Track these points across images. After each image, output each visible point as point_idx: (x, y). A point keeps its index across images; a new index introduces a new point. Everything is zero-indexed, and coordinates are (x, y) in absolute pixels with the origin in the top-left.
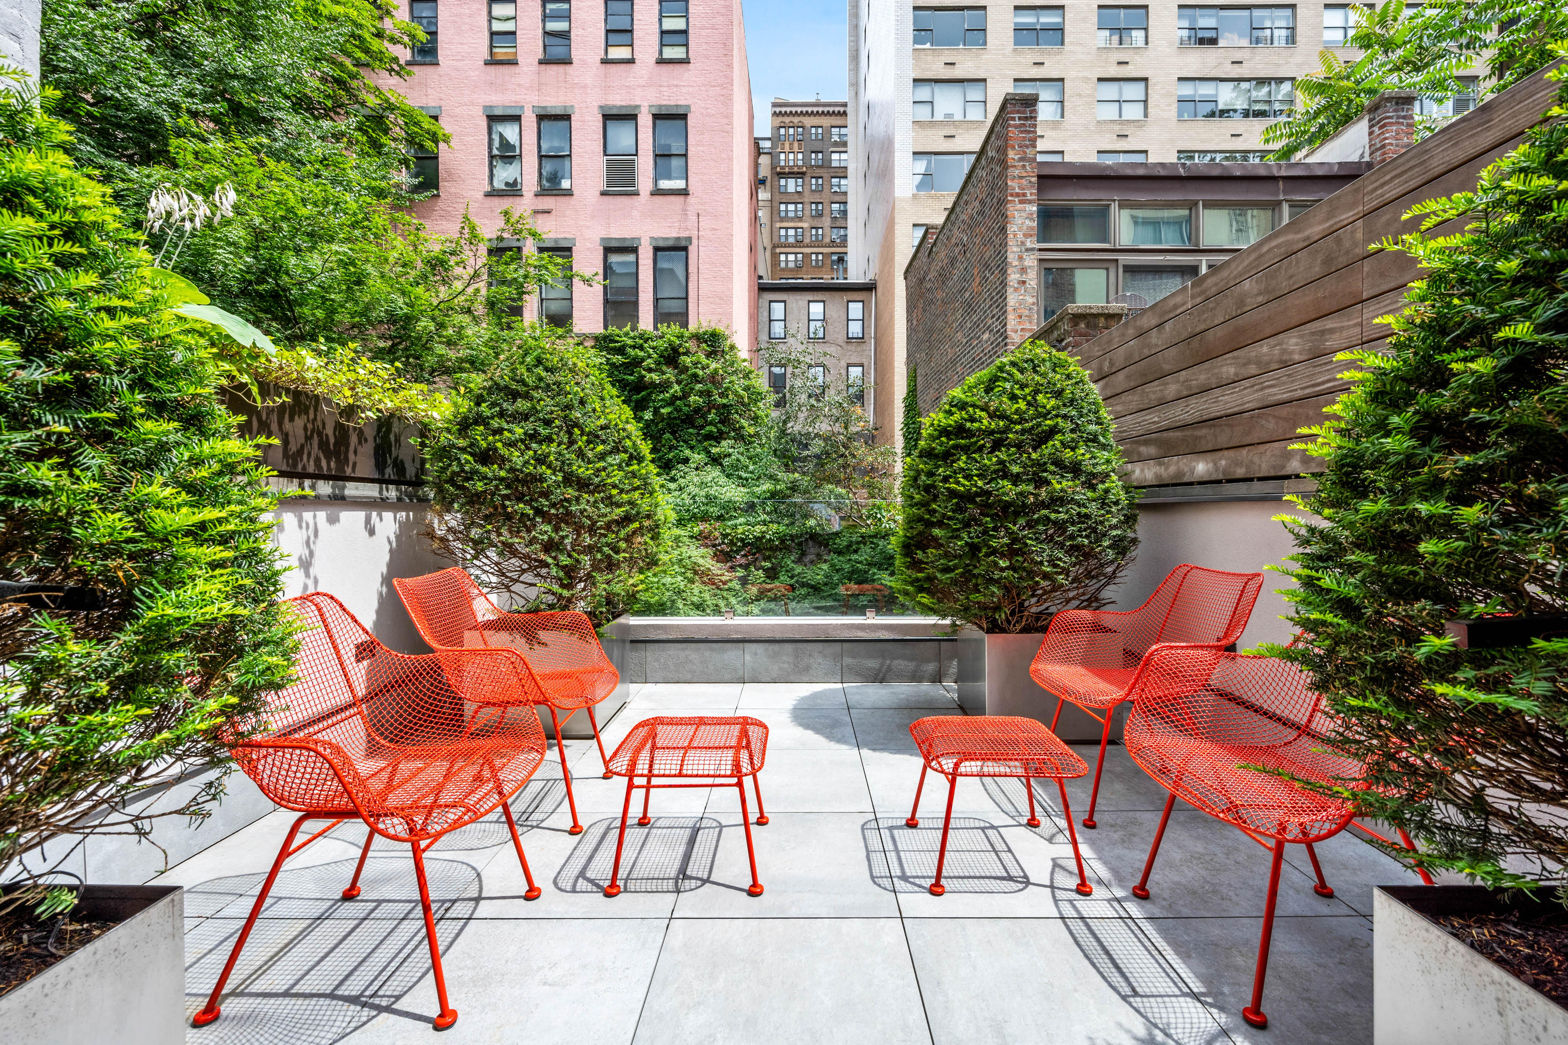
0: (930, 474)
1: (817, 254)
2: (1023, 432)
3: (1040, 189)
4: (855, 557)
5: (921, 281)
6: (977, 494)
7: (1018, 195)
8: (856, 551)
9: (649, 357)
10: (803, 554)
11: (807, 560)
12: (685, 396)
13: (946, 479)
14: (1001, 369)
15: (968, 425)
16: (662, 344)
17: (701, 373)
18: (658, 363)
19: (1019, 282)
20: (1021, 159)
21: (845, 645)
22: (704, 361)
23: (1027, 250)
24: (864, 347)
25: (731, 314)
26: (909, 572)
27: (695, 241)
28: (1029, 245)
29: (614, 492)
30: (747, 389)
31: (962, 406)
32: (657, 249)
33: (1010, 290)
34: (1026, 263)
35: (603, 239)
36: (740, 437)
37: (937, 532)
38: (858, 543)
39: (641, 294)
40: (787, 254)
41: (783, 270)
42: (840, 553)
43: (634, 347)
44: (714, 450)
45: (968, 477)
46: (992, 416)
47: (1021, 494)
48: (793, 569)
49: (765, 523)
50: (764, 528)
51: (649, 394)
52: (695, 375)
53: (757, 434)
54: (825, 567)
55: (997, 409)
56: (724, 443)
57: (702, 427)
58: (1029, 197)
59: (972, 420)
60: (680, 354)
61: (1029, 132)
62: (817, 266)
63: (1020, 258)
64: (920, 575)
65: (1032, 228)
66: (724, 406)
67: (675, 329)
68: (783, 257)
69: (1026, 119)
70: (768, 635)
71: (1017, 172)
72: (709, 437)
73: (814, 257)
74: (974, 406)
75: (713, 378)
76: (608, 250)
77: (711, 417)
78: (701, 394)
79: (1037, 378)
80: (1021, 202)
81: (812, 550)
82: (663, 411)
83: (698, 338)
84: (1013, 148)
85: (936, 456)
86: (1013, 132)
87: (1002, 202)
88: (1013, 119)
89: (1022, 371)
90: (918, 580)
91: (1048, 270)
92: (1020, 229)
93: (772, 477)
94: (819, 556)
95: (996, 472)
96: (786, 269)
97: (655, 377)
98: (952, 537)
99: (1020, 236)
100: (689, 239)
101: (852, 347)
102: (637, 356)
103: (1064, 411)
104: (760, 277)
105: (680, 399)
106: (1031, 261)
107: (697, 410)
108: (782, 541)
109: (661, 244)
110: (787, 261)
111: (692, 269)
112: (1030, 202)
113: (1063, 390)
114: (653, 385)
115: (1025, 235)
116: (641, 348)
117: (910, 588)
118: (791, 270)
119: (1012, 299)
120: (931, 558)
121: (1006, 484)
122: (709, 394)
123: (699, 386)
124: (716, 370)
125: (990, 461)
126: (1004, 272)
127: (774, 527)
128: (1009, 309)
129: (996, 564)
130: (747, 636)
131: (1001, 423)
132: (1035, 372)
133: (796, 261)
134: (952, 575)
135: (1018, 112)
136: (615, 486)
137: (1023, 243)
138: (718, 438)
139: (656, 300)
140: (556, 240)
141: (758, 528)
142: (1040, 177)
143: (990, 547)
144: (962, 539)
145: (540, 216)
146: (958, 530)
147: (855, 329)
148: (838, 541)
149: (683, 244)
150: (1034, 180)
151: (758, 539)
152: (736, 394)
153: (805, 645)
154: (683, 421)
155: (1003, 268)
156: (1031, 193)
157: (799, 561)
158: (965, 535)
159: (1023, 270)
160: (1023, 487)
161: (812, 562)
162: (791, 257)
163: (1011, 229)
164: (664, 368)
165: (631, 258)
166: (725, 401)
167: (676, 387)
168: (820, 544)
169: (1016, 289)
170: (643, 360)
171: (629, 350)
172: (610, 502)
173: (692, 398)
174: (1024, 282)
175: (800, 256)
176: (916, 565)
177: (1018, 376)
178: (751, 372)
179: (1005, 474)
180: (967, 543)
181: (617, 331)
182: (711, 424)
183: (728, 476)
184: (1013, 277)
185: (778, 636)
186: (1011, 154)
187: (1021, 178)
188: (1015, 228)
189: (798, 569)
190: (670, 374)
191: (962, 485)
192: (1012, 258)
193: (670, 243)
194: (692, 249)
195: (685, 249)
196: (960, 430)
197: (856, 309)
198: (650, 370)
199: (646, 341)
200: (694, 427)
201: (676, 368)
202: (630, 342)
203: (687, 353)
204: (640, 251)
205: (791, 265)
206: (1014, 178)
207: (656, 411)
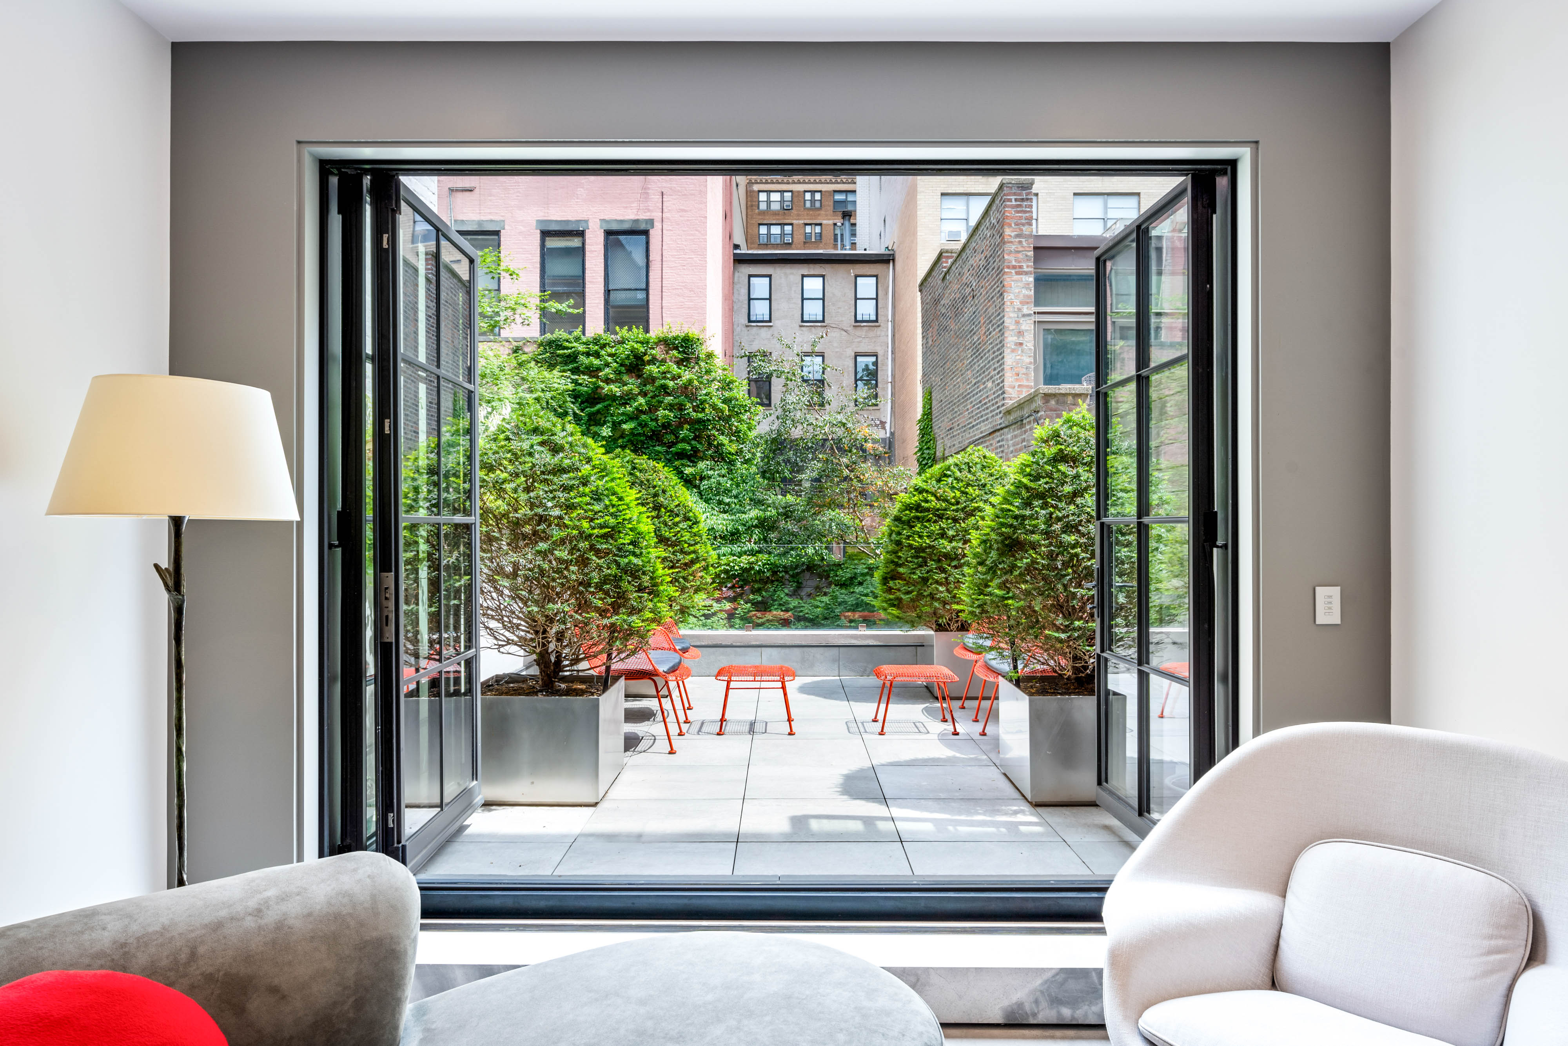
0: (899, 534)
1: (813, 192)
2: (957, 510)
3: (1036, 260)
4: (859, 589)
5: (937, 302)
6: (926, 548)
7: (1014, 267)
8: (860, 584)
9: (607, 365)
10: (799, 586)
11: (803, 593)
12: (652, 409)
13: (908, 537)
14: (948, 469)
15: (923, 504)
16: (624, 351)
17: (671, 384)
18: (618, 373)
19: (1016, 344)
20: (1017, 236)
21: (841, 649)
22: (675, 369)
23: (1024, 316)
24: (878, 331)
25: (704, 308)
26: (884, 595)
27: (657, 225)
28: (1025, 311)
29: (686, 545)
30: (726, 401)
31: (920, 491)
32: (609, 233)
33: (1007, 352)
34: (1023, 327)
35: (540, 222)
36: (720, 456)
37: (901, 570)
38: (863, 575)
39: (588, 286)
40: (769, 192)
41: (763, 213)
42: (843, 585)
43: (588, 354)
44: (688, 471)
45: (921, 537)
46: (938, 499)
47: (954, 548)
48: (787, 603)
49: (752, 553)
50: (753, 559)
51: (607, 408)
52: (664, 387)
53: (739, 452)
54: (826, 599)
55: (941, 496)
56: (701, 465)
57: (673, 444)
58: (1025, 269)
59: (927, 501)
60: (644, 363)
61: (1025, 212)
62: (813, 208)
63: (1017, 323)
64: (892, 597)
65: (1029, 297)
66: (699, 421)
67: (637, 333)
68: (763, 197)
69: (1022, 200)
70: (781, 642)
71: (1013, 247)
72: (681, 455)
73: (808, 196)
74: (927, 492)
75: (687, 390)
76: (546, 234)
77: (683, 433)
78: (671, 407)
79: (969, 476)
80: (1017, 273)
81: (810, 583)
82: (624, 426)
83: (667, 343)
84: (1010, 225)
85: (903, 523)
86: (1010, 212)
87: (1000, 272)
88: (1010, 200)
89: (960, 470)
90: (890, 600)
91: (1047, 331)
92: (1017, 297)
93: (758, 503)
94: (818, 588)
95: (938, 534)
96: (768, 211)
97: (615, 389)
98: (910, 573)
99: (1017, 303)
100: (651, 222)
101: (862, 332)
102: (592, 365)
103: (985, 497)
104: (737, 247)
105: (644, 413)
106: (1028, 325)
107: (666, 426)
108: (775, 573)
109: (615, 227)
110: (769, 202)
111: (654, 255)
112: (1026, 273)
113: (986, 484)
114: (613, 398)
115: (1021, 303)
116: (597, 355)
117: (885, 605)
118: (775, 213)
119: (1009, 359)
120: (898, 586)
121: (944, 542)
122: (681, 407)
123: (669, 399)
124: (690, 381)
125: (935, 528)
126: (1002, 332)
127: (764, 557)
128: (1006, 367)
129: (937, 589)
130: (764, 643)
131: (944, 505)
132: (970, 471)
133: (782, 201)
134: (910, 596)
135: (1015, 194)
136: (686, 542)
137: (1019, 310)
138: (693, 457)
139: (608, 292)
140: (480, 223)
141: (744, 559)
142: (1035, 248)
143: (933, 579)
144: (917, 574)
145: (459, 195)
146: (914, 569)
147: (866, 309)
148: (840, 572)
149: (643, 227)
150: (1031, 254)
151: (744, 570)
152: (714, 407)
153: (810, 649)
154: (651, 438)
155: (1001, 328)
156: (1028, 266)
157: (795, 594)
158: (918, 572)
159: (1020, 333)
160: (954, 544)
161: (809, 595)
162: (775, 197)
163: (1008, 297)
164: (625, 378)
165: (575, 242)
166: (700, 415)
167: (641, 400)
168: (820, 576)
169: (1013, 351)
170: (599, 369)
171: (583, 359)
172: (682, 551)
173: (661, 413)
174: (1021, 344)
175: (788, 196)
176: (890, 590)
177: (958, 474)
178: (731, 382)
179: (943, 535)
180: (919, 577)
181: (565, 335)
182: (684, 440)
183: (707, 501)
184: (1010, 339)
185: (788, 643)
186: (1008, 231)
187: (1019, 252)
188: (1011, 296)
189: (794, 603)
190: (632, 384)
191: (916, 542)
192: (1009, 322)
193: (626, 226)
194: (654, 234)
195: (646, 233)
196: (918, 507)
197: (867, 286)
198: (608, 381)
199: (603, 346)
200: (662, 444)
201: (639, 376)
202: (582, 348)
203: (653, 361)
204: (588, 235)
205: (775, 207)
206: (1010, 253)
207: (616, 426)
